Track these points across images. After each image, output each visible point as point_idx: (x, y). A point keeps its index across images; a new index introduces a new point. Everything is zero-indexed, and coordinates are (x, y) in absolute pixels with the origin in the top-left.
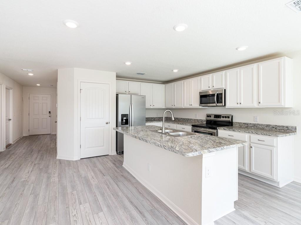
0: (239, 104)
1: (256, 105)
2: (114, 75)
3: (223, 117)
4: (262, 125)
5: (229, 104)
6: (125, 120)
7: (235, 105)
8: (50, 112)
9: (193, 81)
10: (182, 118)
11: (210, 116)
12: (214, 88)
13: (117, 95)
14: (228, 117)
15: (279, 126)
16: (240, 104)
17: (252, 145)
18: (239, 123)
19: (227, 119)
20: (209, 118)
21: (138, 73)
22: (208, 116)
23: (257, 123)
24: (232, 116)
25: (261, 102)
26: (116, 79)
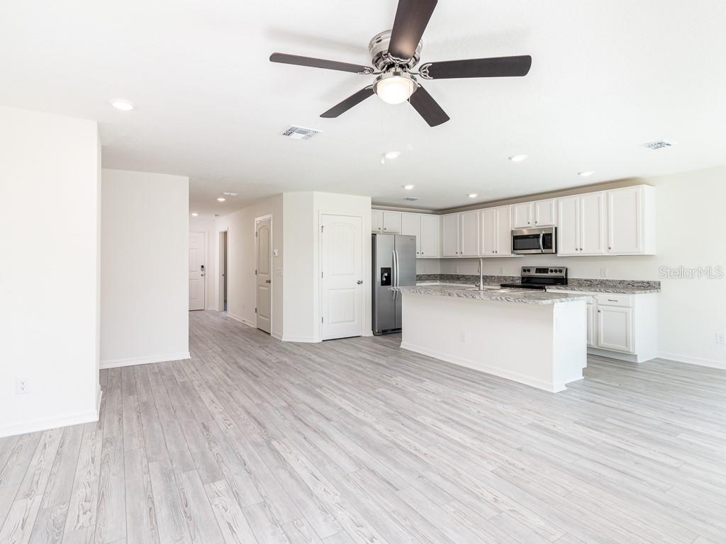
0: (579, 250)
1: (604, 252)
2: (369, 200)
3: (552, 271)
4: (613, 281)
5: (562, 250)
6: (385, 277)
7: (573, 252)
8: (202, 267)
9: (498, 212)
10: (473, 276)
11: (529, 271)
12: (537, 225)
13: (374, 236)
14: (561, 271)
15: (637, 282)
16: (581, 249)
17: (600, 308)
18: (578, 280)
19: (558, 274)
20: (527, 274)
21: (407, 199)
22: (525, 270)
23: (605, 279)
24: (567, 269)
25: (612, 247)
26: (372, 208)
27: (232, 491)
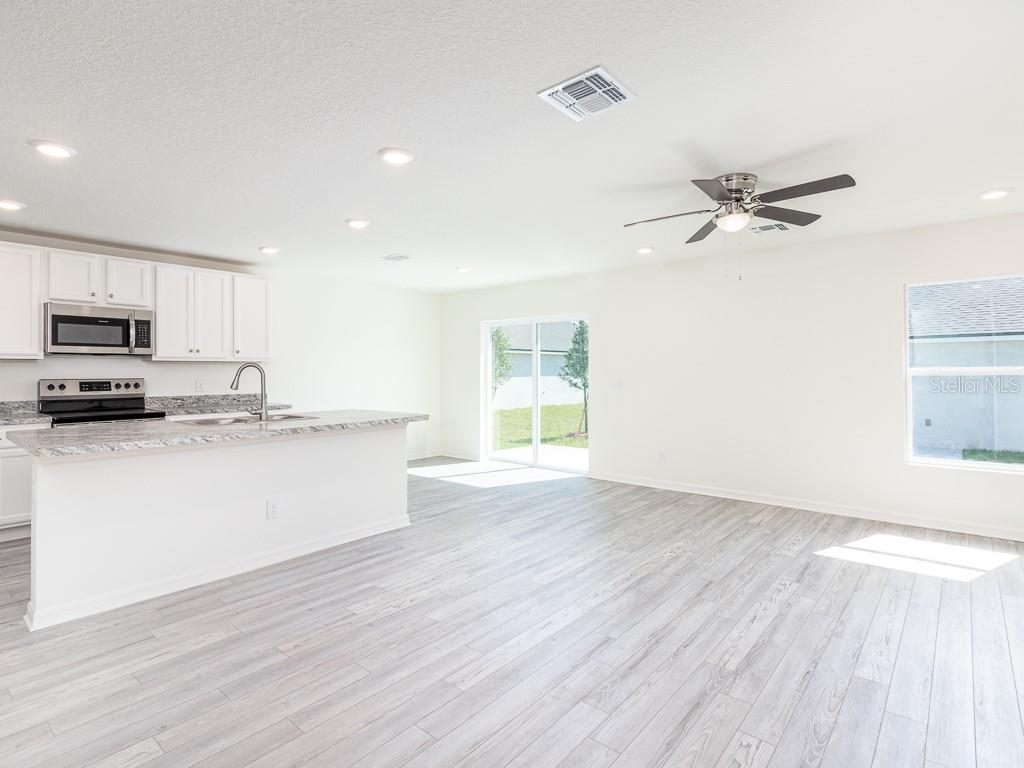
27: (857, 661)
